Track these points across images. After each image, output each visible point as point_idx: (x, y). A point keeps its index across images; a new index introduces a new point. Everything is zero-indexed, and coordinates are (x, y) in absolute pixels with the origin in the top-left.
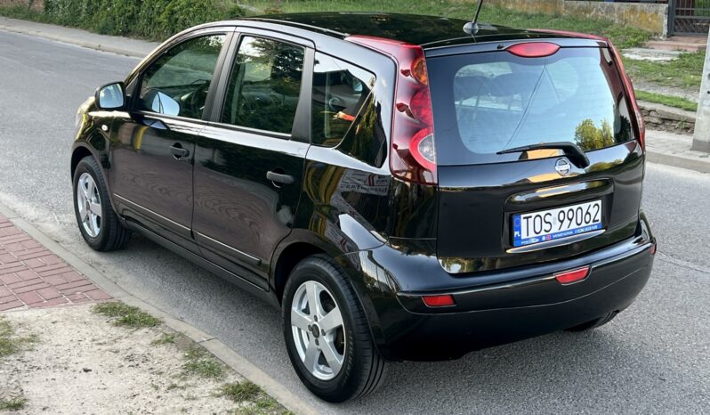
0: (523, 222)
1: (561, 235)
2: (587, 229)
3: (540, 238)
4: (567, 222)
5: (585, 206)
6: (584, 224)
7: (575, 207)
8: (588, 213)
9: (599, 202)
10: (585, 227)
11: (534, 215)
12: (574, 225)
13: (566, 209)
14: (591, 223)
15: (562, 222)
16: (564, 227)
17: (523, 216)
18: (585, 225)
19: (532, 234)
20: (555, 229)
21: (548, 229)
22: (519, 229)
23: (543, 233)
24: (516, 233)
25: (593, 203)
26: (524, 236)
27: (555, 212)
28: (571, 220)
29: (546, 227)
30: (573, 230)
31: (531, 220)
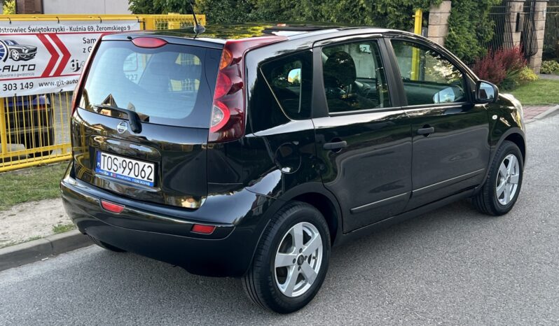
0: (102, 157)
1: (123, 178)
2: (141, 182)
3: (110, 173)
4: (127, 170)
5: (141, 164)
6: (139, 177)
7: (134, 162)
8: (143, 170)
9: (152, 165)
10: (140, 180)
11: (108, 155)
12: (132, 175)
13: (128, 160)
14: (146, 179)
15: (125, 168)
16: (126, 173)
17: (102, 153)
18: (141, 179)
19: (106, 169)
20: (120, 172)
21: (115, 169)
22: (100, 162)
23: (112, 171)
24: (98, 164)
25: (147, 164)
26: (102, 168)
27: (121, 159)
28: (131, 170)
29: (115, 168)
30: (132, 178)
31: (106, 158)
